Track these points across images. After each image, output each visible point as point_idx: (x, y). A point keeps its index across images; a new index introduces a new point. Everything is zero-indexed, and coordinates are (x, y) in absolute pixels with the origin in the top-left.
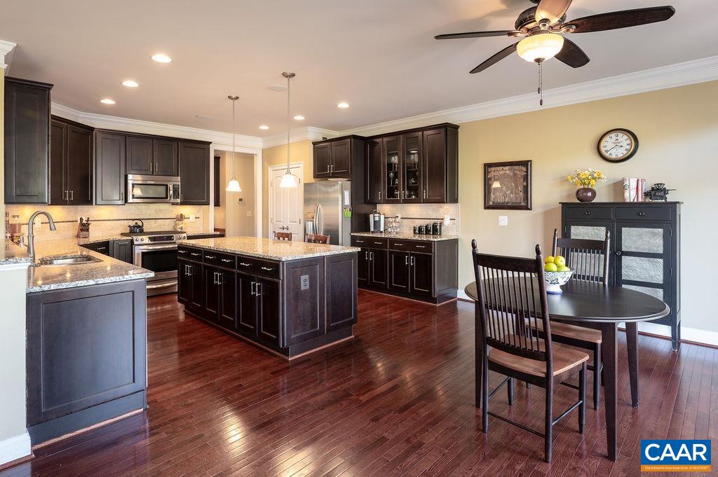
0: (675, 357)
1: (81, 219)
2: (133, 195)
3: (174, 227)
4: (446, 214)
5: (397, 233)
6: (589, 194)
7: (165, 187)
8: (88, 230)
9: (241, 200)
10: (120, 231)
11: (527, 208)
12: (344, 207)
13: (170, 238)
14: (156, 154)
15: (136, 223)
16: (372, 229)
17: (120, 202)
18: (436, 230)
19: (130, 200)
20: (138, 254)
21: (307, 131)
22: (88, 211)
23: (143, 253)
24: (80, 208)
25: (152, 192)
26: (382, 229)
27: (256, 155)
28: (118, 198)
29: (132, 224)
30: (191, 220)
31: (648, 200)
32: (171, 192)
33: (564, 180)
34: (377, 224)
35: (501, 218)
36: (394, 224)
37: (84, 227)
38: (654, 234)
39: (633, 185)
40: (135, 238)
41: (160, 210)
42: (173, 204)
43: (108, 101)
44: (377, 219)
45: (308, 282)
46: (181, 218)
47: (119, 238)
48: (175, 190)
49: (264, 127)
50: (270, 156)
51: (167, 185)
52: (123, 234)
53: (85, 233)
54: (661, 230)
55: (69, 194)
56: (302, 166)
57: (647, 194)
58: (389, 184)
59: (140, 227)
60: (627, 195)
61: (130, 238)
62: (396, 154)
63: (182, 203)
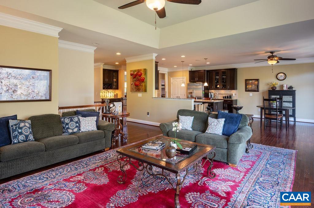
0: (295, 125)
4: (233, 93)
6: (275, 88)
11: (258, 91)
16: (210, 97)
18: (231, 97)
21: (188, 68)
26: (213, 97)
31: (289, 90)
33: (268, 84)
34: (211, 95)
35: (250, 94)
36: (217, 96)
38: (290, 97)
39: (285, 86)
44: (212, 94)
45: (217, 107)
54: (292, 96)
56: (185, 78)
57: (288, 88)
60: (284, 88)
62: (218, 76)
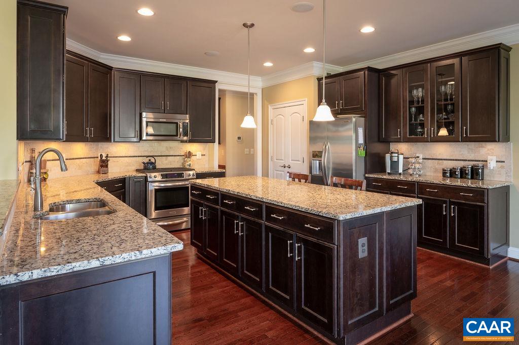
1: (101, 155)
2: (147, 134)
3: (183, 164)
4: (490, 154)
5: (419, 175)
7: (175, 125)
8: (107, 166)
9: (239, 138)
10: (135, 168)
12: (358, 146)
13: (181, 175)
14: (167, 92)
15: (150, 160)
16: (388, 170)
17: (135, 140)
18: (478, 174)
19: (144, 138)
20: (151, 191)
21: (313, 66)
22: (107, 148)
23: (156, 190)
24: (100, 144)
25: (164, 129)
26: (401, 171)
27: (256, 94)
28: (133, 136)
29: (146, 160)
30: (197, 157)
32: (181, 130)
34: (395, 165)
37: (104, 164)
40: (148, 175)
41: (170, 148)
42: (182, 141)
43: (124, 38)
44: (395, 159)
45: (366, 248)
46: (189, 155)
47: (134, 174)
48: (185, 127)
49: (268, 64)
50: (270, 94)
51: (177, 123)
52: (138, 171)
53: (105, 169)
55: (89, 131)
56: (305, 103)
58: (410, 120)
59: (153, 164)
61: (144, 175)
63: (191, 141)
